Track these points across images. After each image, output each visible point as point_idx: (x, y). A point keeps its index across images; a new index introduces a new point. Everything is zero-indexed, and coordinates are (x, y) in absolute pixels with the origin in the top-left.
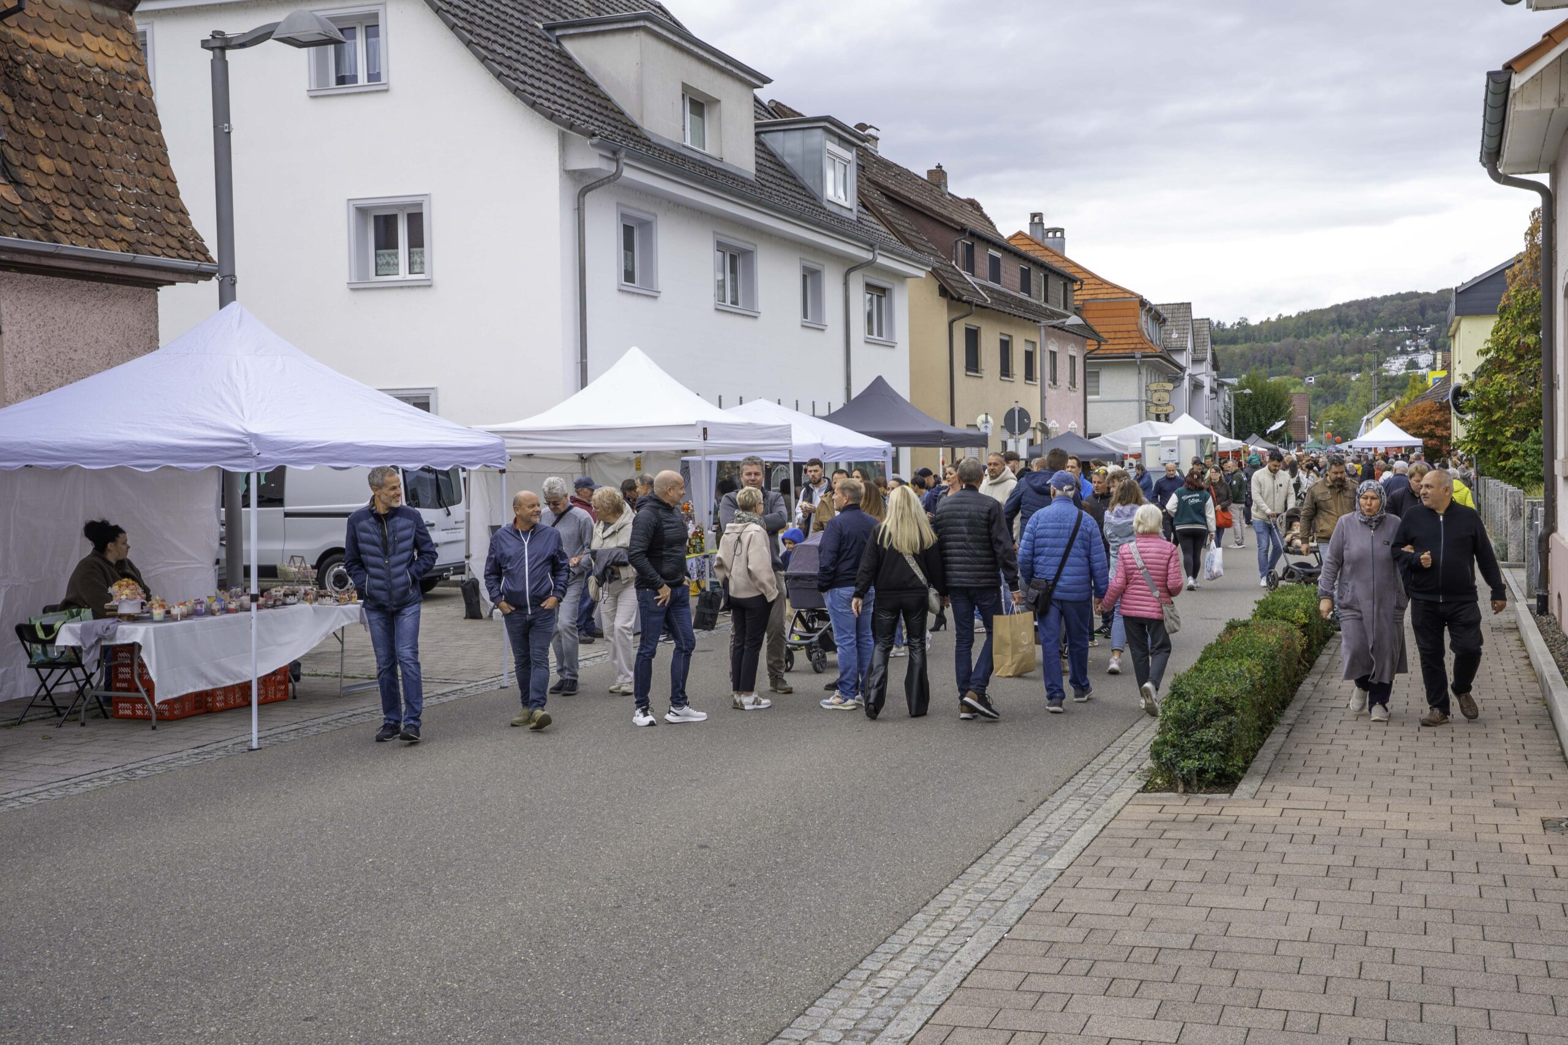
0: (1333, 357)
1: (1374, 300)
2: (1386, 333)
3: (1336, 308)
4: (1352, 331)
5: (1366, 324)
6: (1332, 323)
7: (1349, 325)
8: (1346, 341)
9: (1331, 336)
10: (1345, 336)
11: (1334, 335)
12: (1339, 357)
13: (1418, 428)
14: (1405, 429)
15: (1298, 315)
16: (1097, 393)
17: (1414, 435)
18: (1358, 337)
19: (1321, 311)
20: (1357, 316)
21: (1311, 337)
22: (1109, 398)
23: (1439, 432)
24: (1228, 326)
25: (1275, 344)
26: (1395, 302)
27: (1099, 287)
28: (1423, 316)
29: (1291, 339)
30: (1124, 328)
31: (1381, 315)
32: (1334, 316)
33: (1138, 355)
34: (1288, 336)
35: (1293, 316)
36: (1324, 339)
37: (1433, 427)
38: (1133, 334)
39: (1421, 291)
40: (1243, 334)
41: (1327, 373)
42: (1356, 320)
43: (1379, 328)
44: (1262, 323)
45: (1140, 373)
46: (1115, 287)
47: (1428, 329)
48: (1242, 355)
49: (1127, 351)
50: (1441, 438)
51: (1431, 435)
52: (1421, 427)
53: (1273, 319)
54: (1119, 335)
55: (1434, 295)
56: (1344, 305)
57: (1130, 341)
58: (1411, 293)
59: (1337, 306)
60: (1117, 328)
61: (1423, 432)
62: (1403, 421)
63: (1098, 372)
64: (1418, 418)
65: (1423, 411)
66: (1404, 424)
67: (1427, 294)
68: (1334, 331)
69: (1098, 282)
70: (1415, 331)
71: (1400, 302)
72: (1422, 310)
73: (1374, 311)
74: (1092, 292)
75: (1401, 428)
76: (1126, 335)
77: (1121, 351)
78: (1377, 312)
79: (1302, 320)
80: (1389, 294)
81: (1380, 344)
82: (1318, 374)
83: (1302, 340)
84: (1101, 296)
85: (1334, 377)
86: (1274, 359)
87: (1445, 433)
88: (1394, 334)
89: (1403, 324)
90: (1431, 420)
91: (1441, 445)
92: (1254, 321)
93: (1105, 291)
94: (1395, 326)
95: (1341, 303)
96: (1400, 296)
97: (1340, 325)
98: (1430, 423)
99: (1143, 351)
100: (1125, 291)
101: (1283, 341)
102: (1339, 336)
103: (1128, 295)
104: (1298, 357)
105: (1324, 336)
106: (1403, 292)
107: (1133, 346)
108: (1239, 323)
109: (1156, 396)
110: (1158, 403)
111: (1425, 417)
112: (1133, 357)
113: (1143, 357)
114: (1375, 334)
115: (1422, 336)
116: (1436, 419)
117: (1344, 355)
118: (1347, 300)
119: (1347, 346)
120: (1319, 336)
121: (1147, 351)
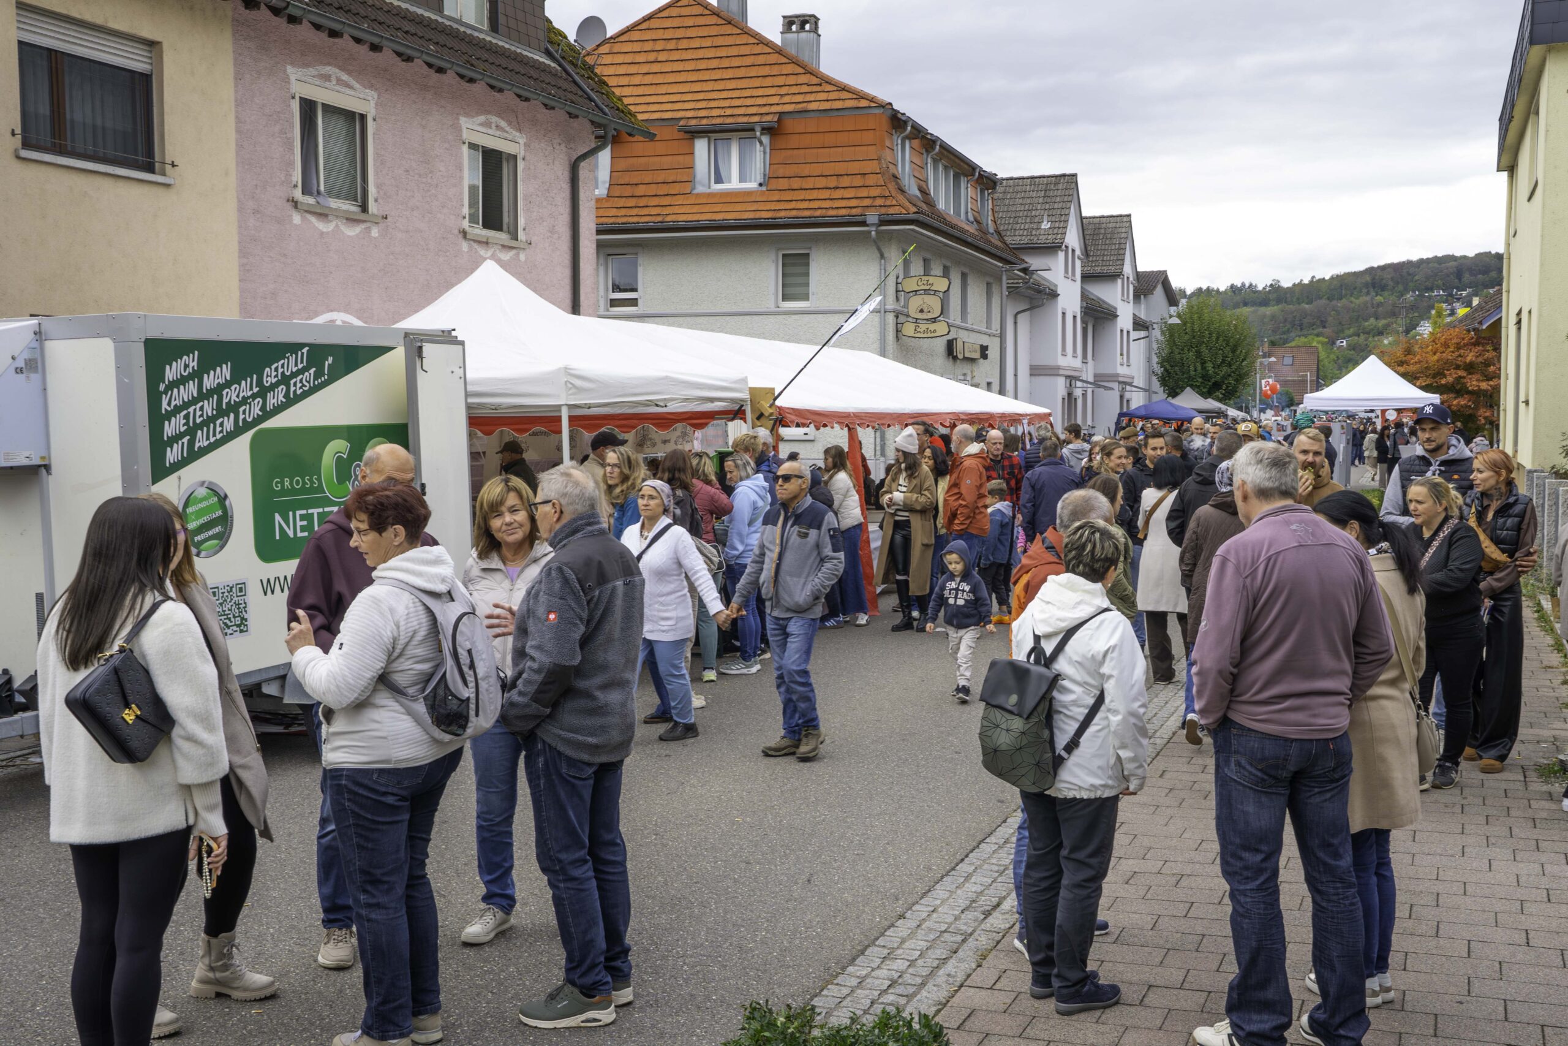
0: (1366, 320)
1: (1410, 263)
2: (1421, 296)
3: (1370, 270)
4: (1386, 293)
5: (1400, 287)
6: (1366, 285)
7: (1383, 288)
8: (1380, 304)
9: (1365, 299)
10: (1379, 299)
11: (1368, 298)
12: (1372, 320)
13: (1434, 376)
14: (1410, 377)
15: (1332, 278)
16: (806, 298)
17: (1426, 388)
18: (1392, 299)
19: (1355, 274)
20: (1392, 279)
21: (1344, 300)
22: (823, 305)
23: (1474, 383)
24: (1260, 288)
25: (1307, 306)
26: (1431, 265)
27: (815, 89)
28: (1460, 280)
29: (1324, 301)
30: (854, 168)
31: (1417, 278)
32: (1368, 278)
33: (872, 219)
34: (1320, 298)
35: (1327, 278)
36: (1357, 301)
37: (1461, 373)
38: (871, 180)
39: (1458, 254)
40: (1275, 295)
41: (1359, 335)
42: (1391, 283)
43: (1414, 292)
44: (1294, 285)
45: (882, 256)
46: (844, 88)
47: (1464, 293)
48: (1273, 317)
49: (854, 211)
50: (1477, 394)
51: (1457, 389)
52: (1440, 374)
53: (1306, 281)
54: (845, 181)
55: (1472, 258)
56: (1379, 267)
57: (864, 193)
58: (1449, 256)
59: (1372, 269)
60: (840, 168)
61: (1443, 382)
62: (1406, 363)
63: (808, 255)
64: (1436, 358)
65: (1446, 345)
66: (1411, 368)
67: (1465, 257)
68: (1368, 293)
69: (815, 80)
70: (1451, 295)
71: (1436, 265)
72: (1459, 274)
73: (1409, 274)
74: (799, 98)
75: (1404, 375)
76: (858, 181)
77: (843, 212)
78: (1413, 275)
79: (1335, 282)
80: (1425, 257)
81: (1413, 308)
82: (1349, 337)
83: (1334, 302)
84: (813, 106)
85: (1366, 340)
86: (1305, 321)
87: (1484, 385)
88: (1430, 297)
89: (1439, 288)
90: (1459, 361)
91: (1477, 408)
92: (1286, 284)
93: (823, 96)
94: (1432, 290)
95: (1375, 265)
96: (1436, 259)
97: (1374, 287)
98: (1458, 367)
99: (883, 210)
100: (860, 96)
101: (1315, 303)
102: (1372, 299)
103: (864, 103)
104: (1330, 319)
105: (1357, 298)
106: (1440, 255)
107: (867, 202)
108: (1271, 285)
109: (915, 303)
110: (919, 316)
111: (1448, 355)
112: (863, 223)
113: (883, 222)
114: (1409, 296)
115: (1458, 299)
116: (1468, 359)
117: (1377, 319)
118: (1382, 263)
119: (1380, 309)
120: (1352, 299)
121: (891, 211)
